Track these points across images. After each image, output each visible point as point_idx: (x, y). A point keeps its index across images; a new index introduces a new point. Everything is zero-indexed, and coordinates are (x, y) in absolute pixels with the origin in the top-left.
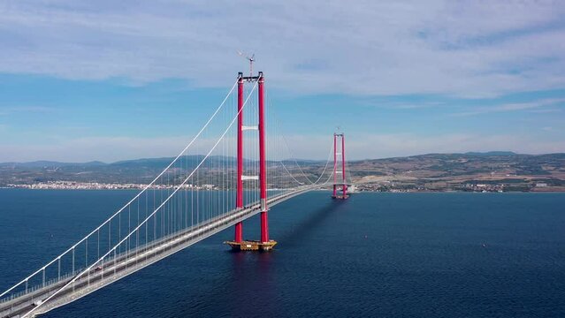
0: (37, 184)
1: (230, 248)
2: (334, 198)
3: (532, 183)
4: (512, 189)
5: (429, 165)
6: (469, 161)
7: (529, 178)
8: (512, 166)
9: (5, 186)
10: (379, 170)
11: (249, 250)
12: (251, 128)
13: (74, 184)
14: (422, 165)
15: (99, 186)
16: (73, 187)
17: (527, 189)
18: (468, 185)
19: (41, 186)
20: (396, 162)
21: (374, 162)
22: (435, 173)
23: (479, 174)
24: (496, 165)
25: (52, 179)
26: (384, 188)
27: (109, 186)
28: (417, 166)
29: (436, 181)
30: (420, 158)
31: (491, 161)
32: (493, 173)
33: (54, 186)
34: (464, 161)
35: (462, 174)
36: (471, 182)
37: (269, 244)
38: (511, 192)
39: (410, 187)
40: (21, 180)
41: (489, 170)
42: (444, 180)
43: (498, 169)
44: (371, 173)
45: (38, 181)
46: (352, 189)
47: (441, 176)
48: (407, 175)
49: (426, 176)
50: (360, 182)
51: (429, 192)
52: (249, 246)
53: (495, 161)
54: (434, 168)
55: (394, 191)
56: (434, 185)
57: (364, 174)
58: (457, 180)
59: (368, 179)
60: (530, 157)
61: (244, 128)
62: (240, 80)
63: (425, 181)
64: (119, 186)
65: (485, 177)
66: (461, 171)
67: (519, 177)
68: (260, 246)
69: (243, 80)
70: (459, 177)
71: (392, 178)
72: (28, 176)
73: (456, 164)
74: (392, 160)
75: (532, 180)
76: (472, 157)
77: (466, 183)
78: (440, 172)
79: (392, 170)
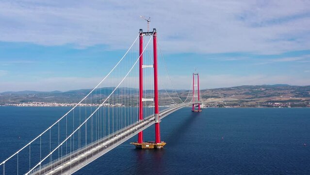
0: (22, 103)
1: (135, 148)
2: (193, 111)
3: (306, 102)
4: (296, 106)
5: (244, 92)
6: (266, 90)
7: (303, 99)
8: (292, 92)
9: (3, 105)
10: (216, 95)
11: (147, 149)
12: (148, 66)
13: (43, 104)
14: (239, 92)
15: (57, 105)
16: (42, 105)
17: (305, 106)
18: (269, 103)
19: (24, 105)
20: (224, 90)
21: (212, 90)
22: (248, 97)
23: (274, 97)
24: (282, 92)
25: (31, 101)
26: (220, 105)
27: (62, 105)
28: (237, 93)
29: (250, 101)
30: (237, 88)
31: (279, 89)
32: (281, 96)
33: (31, 105)
34: (263, 89)
35: (263, 97)
36: (270, 102)
37: (161, 144)
38: (295, 107)
39: (236, 105)
40: (13, 101)
41: (279, 95)
42: (254, 101)
43: (284, 94)
44: (212, 97)
45: (22, 102)
46: (202, 106)
47: (252, 98)
48: (231, 98)
49: (243, 98)
50: (206, 102)
51: (247, 107)
52: (148, 146)
53: (281, 90)
54: (246, 94)
55: (227, 107)
56: (249, 103)
57: (207, 97)
58: (263, 100)
59: (210, 100)
60: (301, 87)
61: (143, 66)
62: (141, 34)
63: (243, 101)
64: (68, 104)
65: (277, 99)
66: (262, 95)
67: (298, 99)
68: (155, 146)
69: (143, 35)
70: (262, 99)
71: (224, 99)
72: (17, 99)
73: (259, 91)
74: (222, 89)
75: (306, 100)
76: (267, 87)
77: (268, 102)
78: (251, 96)
79: (223, 95)
